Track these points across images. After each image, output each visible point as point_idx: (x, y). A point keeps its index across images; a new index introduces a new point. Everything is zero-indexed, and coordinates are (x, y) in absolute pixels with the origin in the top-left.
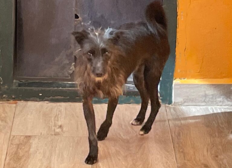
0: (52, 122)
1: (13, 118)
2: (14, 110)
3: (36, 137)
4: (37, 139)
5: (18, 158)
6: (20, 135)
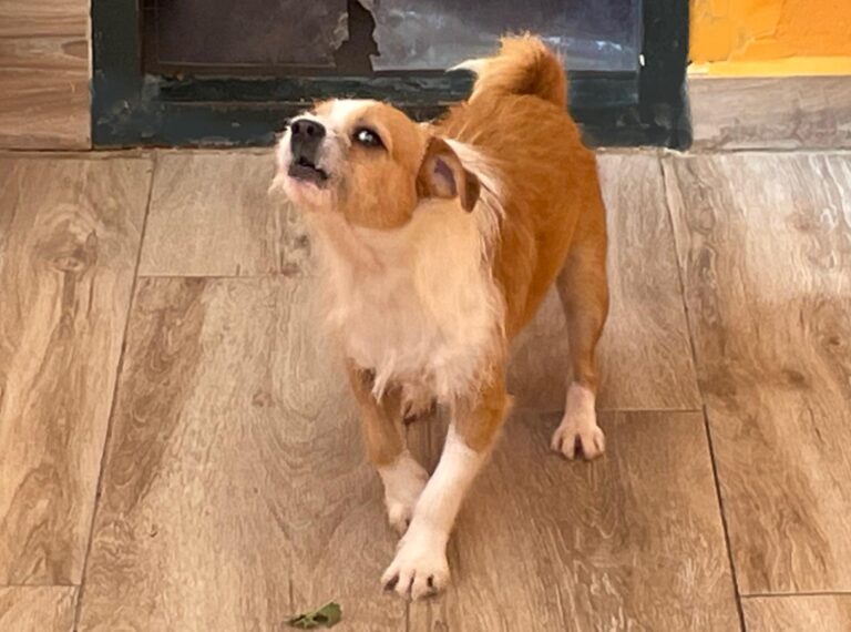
0: (274, 226)
1: (144, 213)
2: (148, 183)
3: (220, 284)
4: (226, 289)
5: (163, 362)
6: (167, 274)
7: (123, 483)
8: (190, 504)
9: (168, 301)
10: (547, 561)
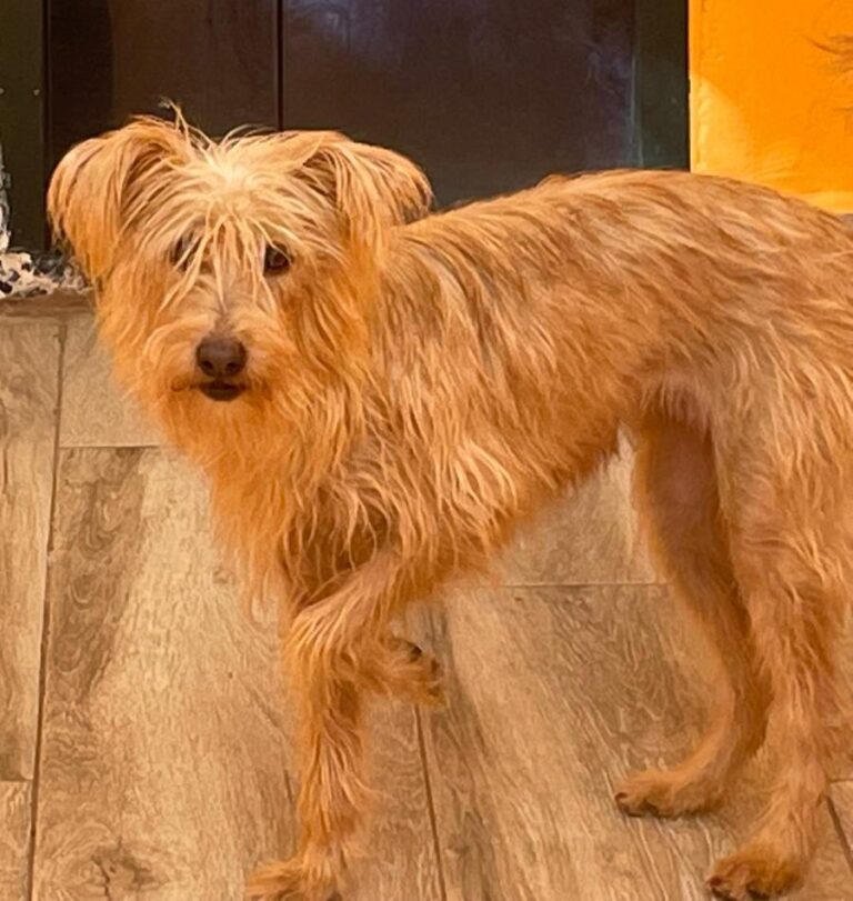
2: (57, 348)
4: (165, 460)
5: (100, 539)
6: (93, 445)
7: (70, 669)
8: (153, 690)
9: (98, 474)
10: (589, 745)
